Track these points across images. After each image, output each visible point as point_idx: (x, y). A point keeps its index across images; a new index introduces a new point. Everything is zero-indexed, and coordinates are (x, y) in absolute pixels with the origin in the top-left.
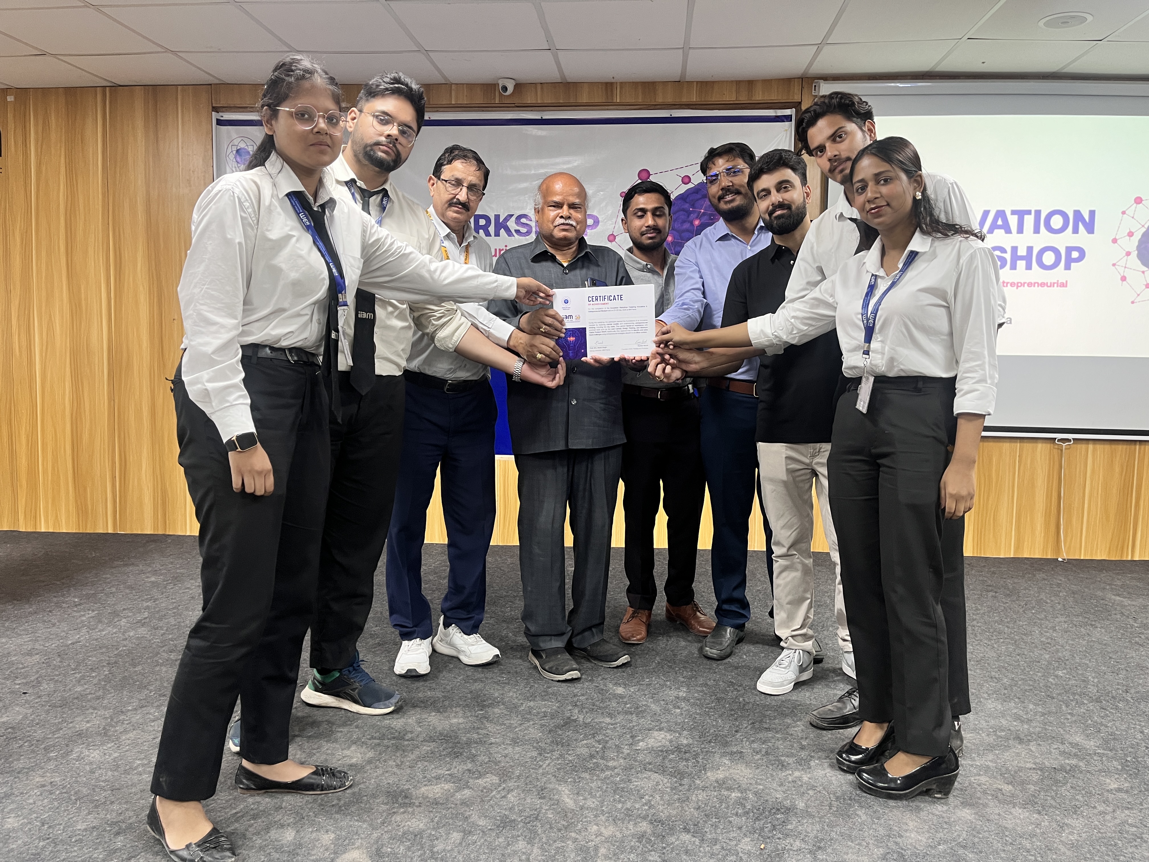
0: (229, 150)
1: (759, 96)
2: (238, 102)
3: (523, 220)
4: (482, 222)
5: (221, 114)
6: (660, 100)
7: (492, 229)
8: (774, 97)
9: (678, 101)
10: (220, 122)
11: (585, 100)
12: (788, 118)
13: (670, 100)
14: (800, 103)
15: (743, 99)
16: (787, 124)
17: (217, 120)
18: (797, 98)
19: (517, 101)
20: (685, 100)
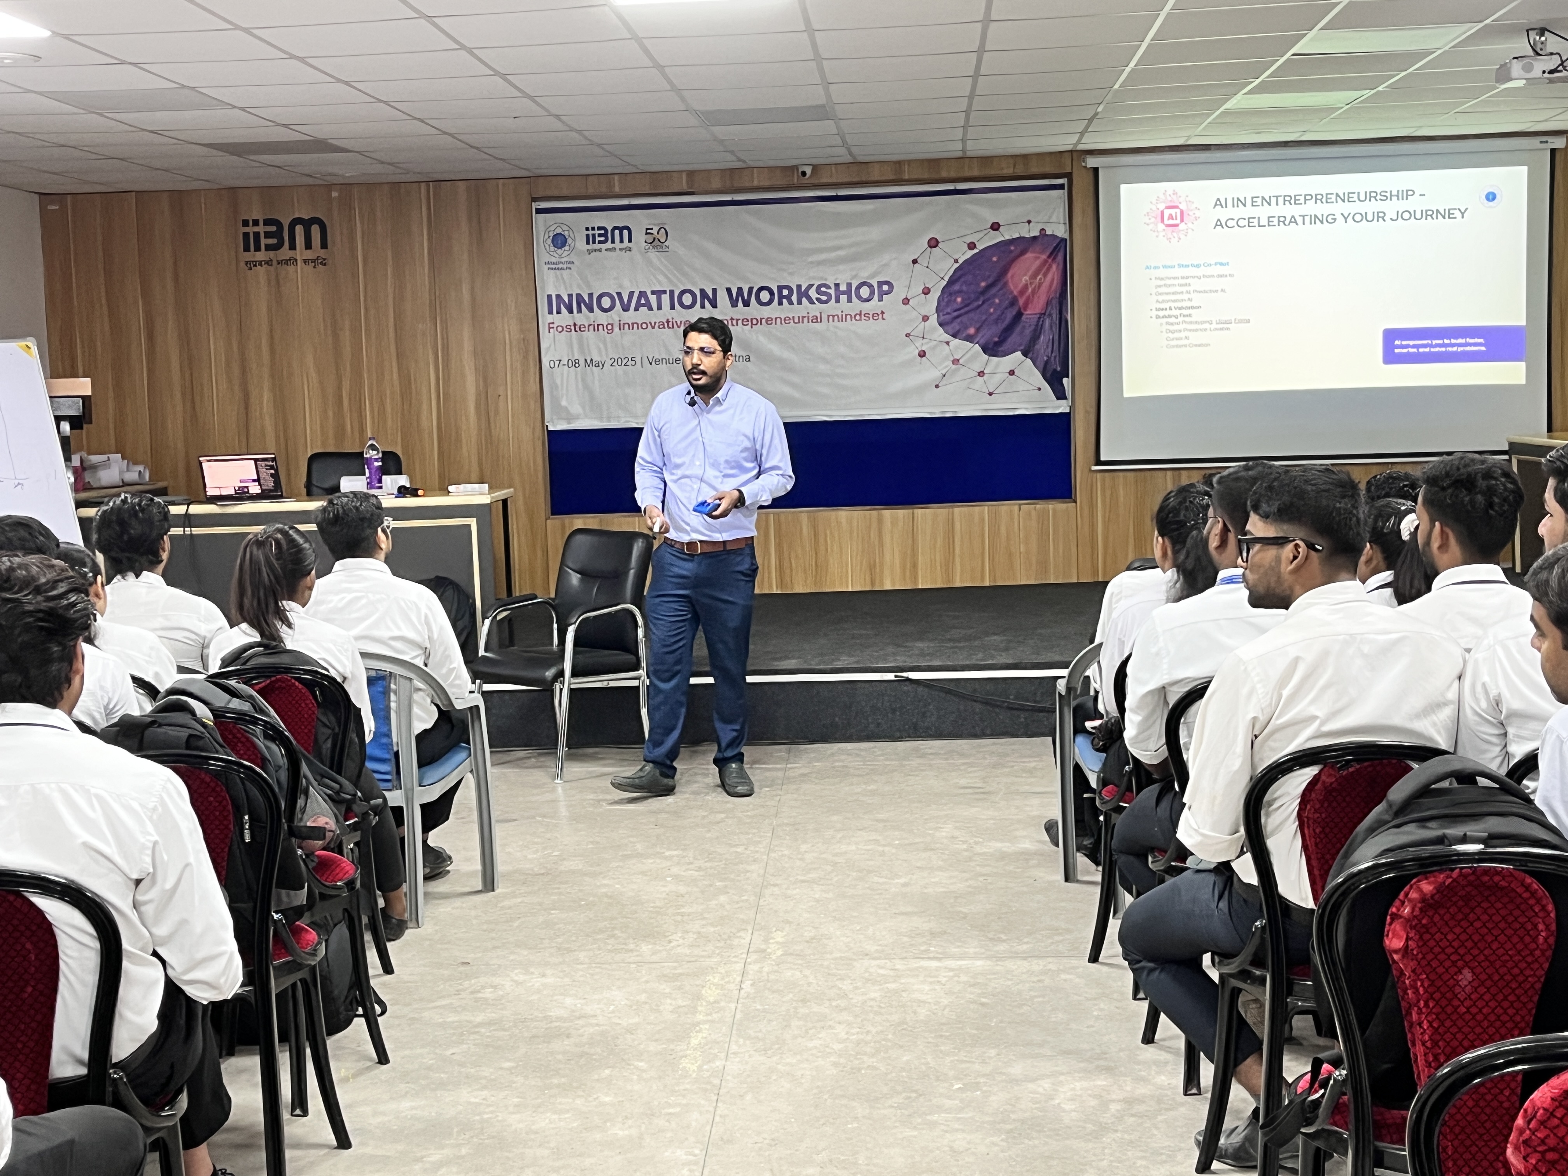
0: (546, 237)
1: (1034, 170)
2: (556, 193)
3: (823, 289)
4: (785, 292)
5: (537, 203)
6: (944, 174)
7: (794, 298)
8: (1048, 170)
9: (961, 175)
10: (539, 211)
11: (876, 177)
12: (1061, 187)
13: (953, 174)
14: (1071, 173)
15: (1020, 171)
16: (1061, 191)
17: (536, 209)
18: (1068, 170)
19: (815, 181)
20: (967, 174)
